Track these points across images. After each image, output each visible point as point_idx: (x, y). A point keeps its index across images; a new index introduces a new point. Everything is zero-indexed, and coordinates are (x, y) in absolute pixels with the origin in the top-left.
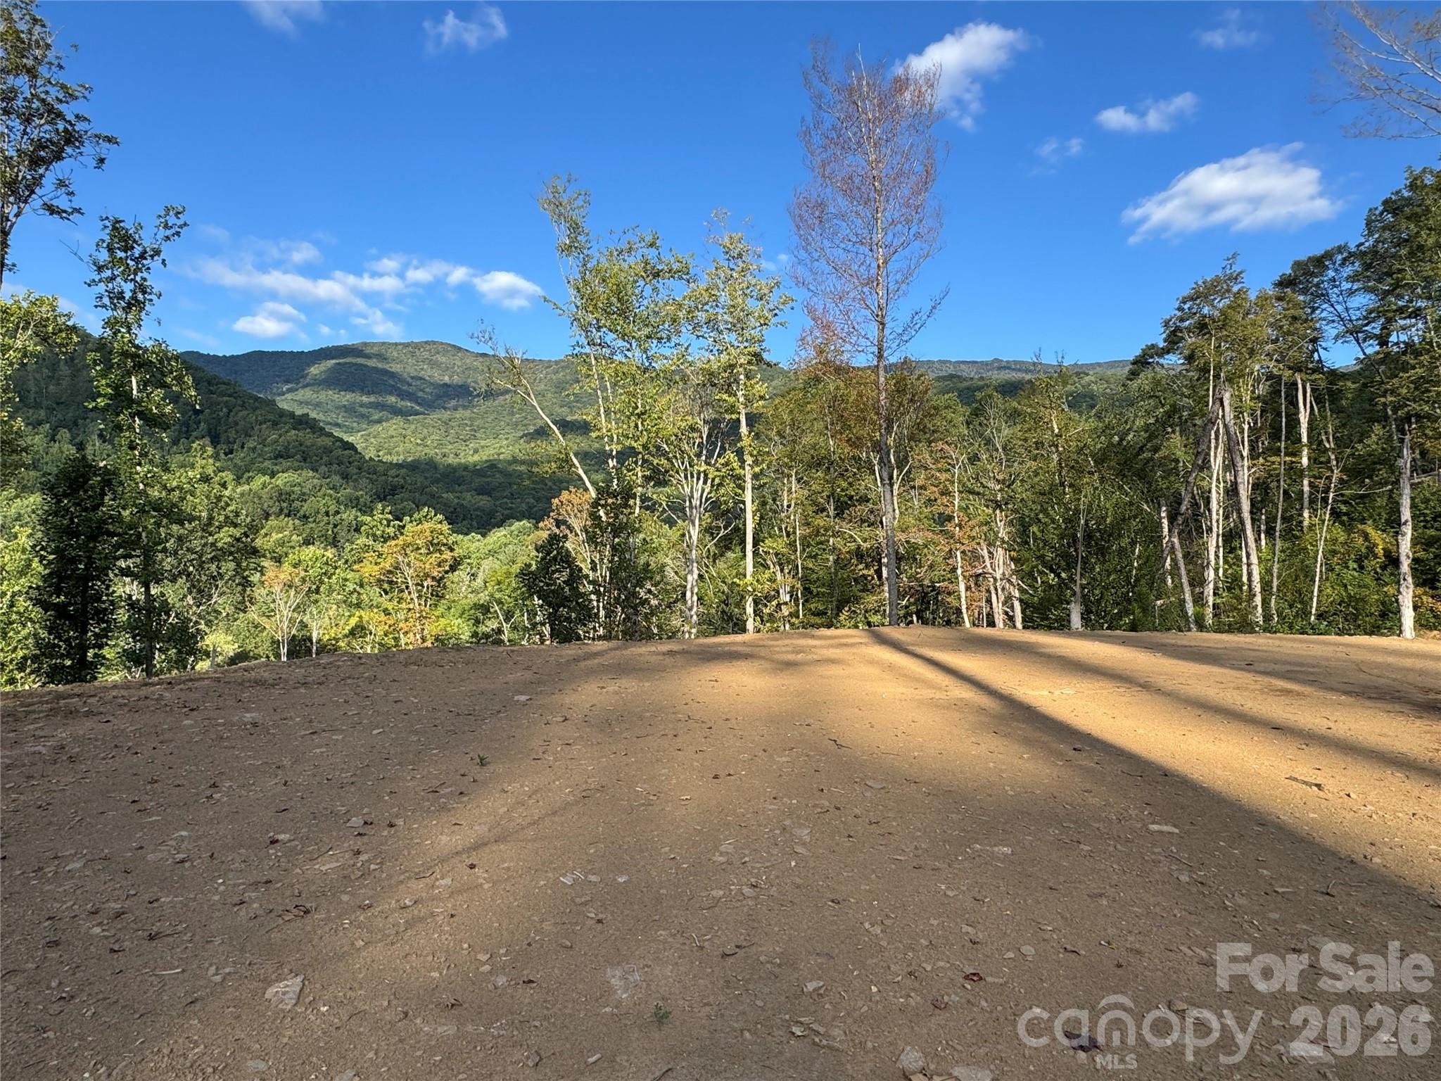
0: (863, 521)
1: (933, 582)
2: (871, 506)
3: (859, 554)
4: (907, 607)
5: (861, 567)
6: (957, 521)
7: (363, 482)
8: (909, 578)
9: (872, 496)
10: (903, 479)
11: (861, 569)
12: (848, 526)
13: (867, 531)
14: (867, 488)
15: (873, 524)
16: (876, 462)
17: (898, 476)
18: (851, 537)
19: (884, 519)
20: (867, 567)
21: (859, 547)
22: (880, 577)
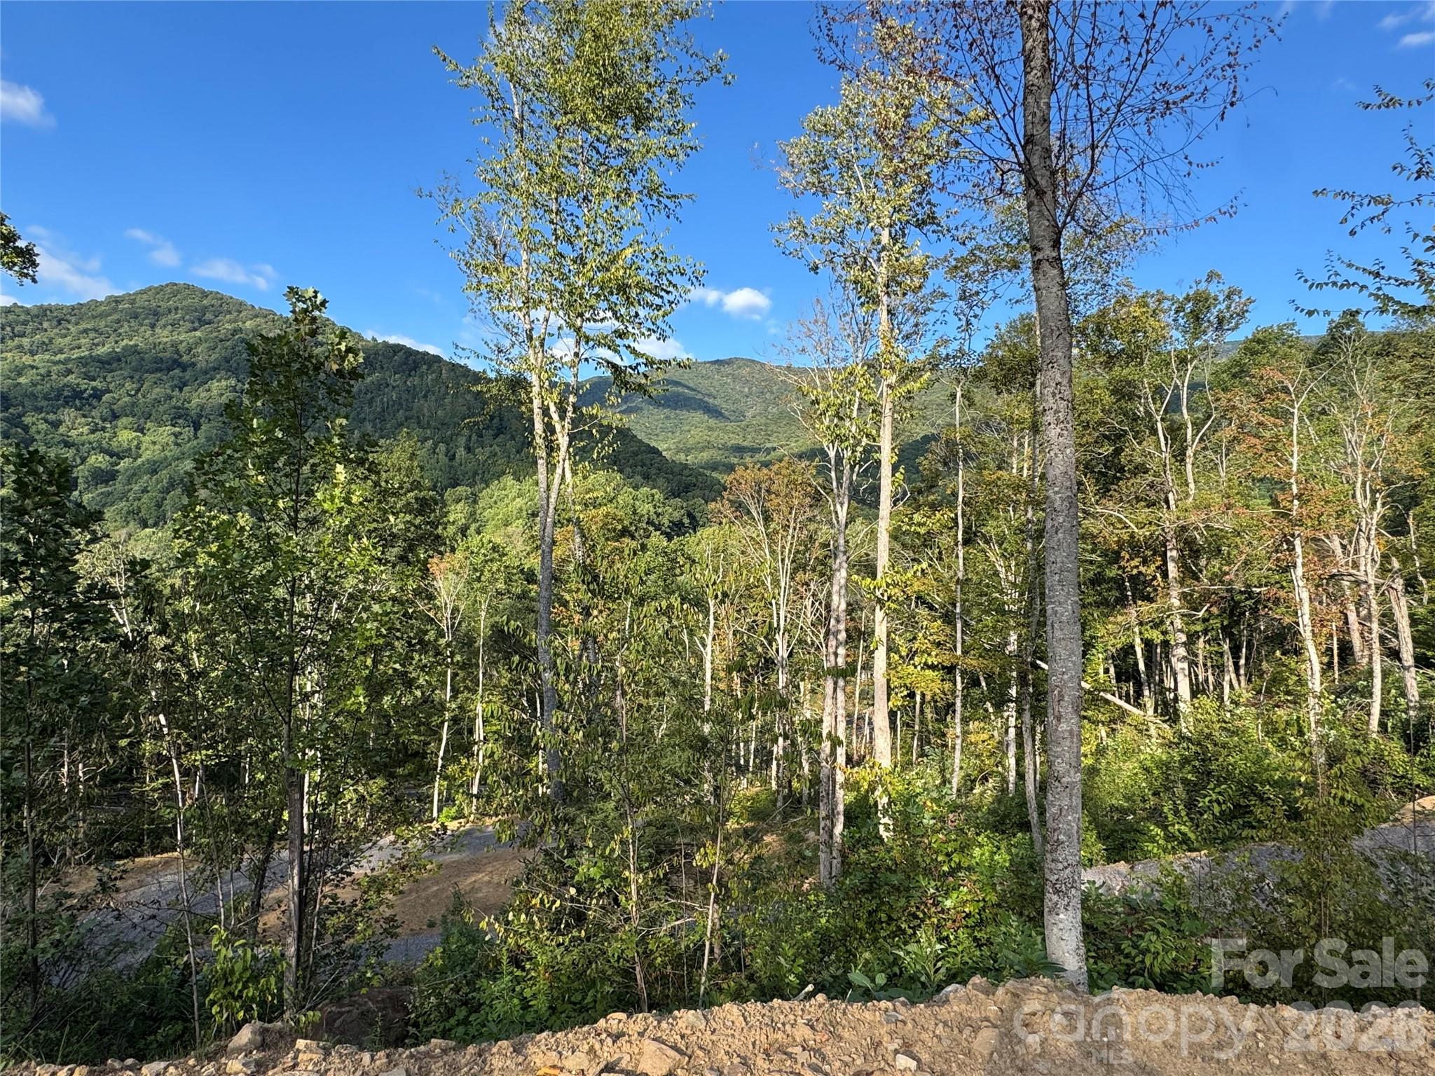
0: (1138, 499)
1: (1248, 586)
2: (1151, 479)
3: (1135, 547)
4: (1205, 620)
5: (1135, 562)
6: (1295, 490)
7: (661, 481)
8: (1210, 579)
9: (1152, 465)
10: (1201, 440)
11: (1133, 565)
12: (1117, 507)
13: (1144, 513)
14: (1144, 454)
15: (1154, 504)
16: (1159, 418)
17: (1194, 436)
18: (1120, 521)
19: (1170, 496)
20: (1145, 562)
21: (1132, 536)
22: (1165, 575)
